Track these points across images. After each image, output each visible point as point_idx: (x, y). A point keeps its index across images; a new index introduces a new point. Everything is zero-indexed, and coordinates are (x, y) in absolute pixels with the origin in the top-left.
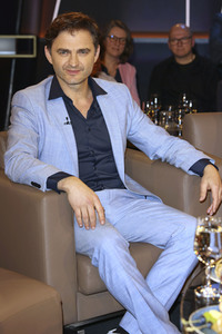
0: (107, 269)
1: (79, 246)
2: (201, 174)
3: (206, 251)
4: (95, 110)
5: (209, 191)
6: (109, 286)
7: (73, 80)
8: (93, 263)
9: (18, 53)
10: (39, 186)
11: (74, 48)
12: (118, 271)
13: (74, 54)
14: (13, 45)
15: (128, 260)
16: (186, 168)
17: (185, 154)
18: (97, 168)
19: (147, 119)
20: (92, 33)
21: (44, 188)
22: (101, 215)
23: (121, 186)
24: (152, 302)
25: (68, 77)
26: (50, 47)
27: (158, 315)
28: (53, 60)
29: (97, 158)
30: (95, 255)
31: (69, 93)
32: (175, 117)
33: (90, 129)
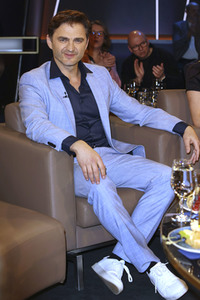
0: (100, 207)
3: (180, 185)
8: (89, 201)
9: (24, 50)
10: (55, 146)
14: (21, 44)
20: (85, 27)
27: (139, 242)
29: (90, 122)
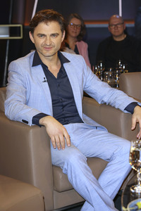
0: (73, 175)
1: (54, 161)
2: (132, 112)
3: (137, 162)
4: (62, 72)
5: (138, 123)
6: (75, 186)
7: (48, 54)
9: (11, 36)
10: (27, 122)
11: (48, 33)
12: (80, 176)
13: (48, 37)
14: (7, 31)
15: (87, 169)
16: (122, 108)
17: (121, 99)
18: (65, 110)
19: (96, 78)
20: (60, 23)
21: (30, 123)
22: (68, 140)
23: (80, 121)
24: (103, 195)
25: (44, 52)
26: (32, 32)
28: (35, 41)
29: (64, 103)
30: (65, 167)
31: (46, 62)
32: (114, 75)
33: (59, 85)
